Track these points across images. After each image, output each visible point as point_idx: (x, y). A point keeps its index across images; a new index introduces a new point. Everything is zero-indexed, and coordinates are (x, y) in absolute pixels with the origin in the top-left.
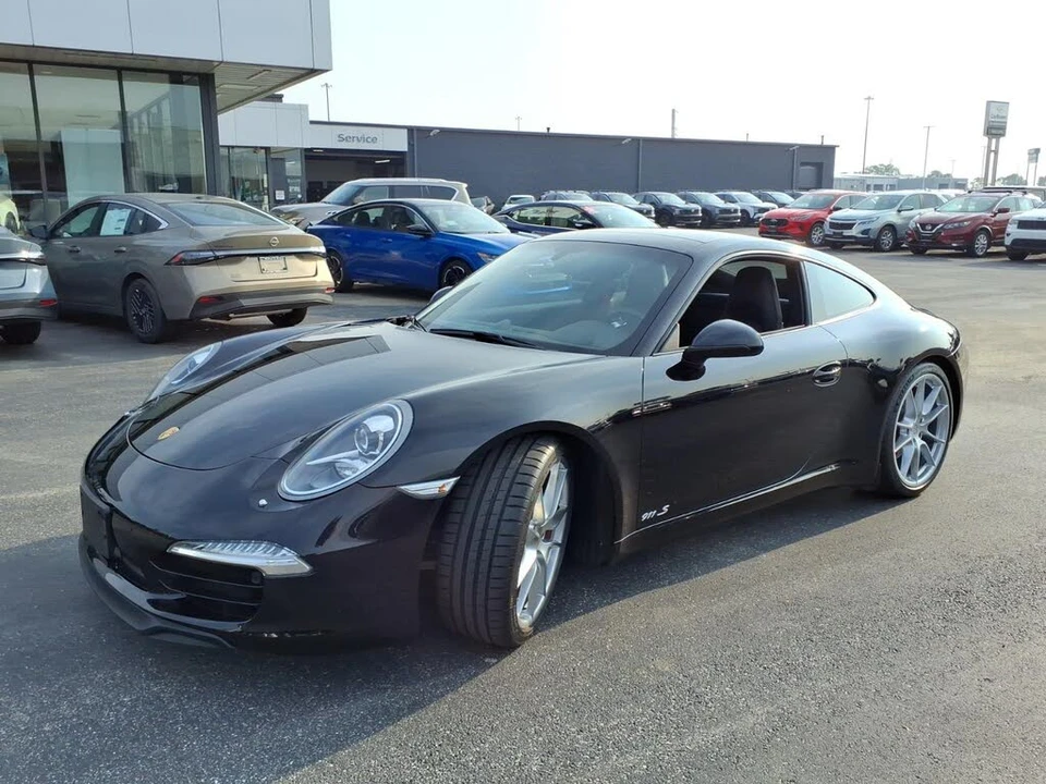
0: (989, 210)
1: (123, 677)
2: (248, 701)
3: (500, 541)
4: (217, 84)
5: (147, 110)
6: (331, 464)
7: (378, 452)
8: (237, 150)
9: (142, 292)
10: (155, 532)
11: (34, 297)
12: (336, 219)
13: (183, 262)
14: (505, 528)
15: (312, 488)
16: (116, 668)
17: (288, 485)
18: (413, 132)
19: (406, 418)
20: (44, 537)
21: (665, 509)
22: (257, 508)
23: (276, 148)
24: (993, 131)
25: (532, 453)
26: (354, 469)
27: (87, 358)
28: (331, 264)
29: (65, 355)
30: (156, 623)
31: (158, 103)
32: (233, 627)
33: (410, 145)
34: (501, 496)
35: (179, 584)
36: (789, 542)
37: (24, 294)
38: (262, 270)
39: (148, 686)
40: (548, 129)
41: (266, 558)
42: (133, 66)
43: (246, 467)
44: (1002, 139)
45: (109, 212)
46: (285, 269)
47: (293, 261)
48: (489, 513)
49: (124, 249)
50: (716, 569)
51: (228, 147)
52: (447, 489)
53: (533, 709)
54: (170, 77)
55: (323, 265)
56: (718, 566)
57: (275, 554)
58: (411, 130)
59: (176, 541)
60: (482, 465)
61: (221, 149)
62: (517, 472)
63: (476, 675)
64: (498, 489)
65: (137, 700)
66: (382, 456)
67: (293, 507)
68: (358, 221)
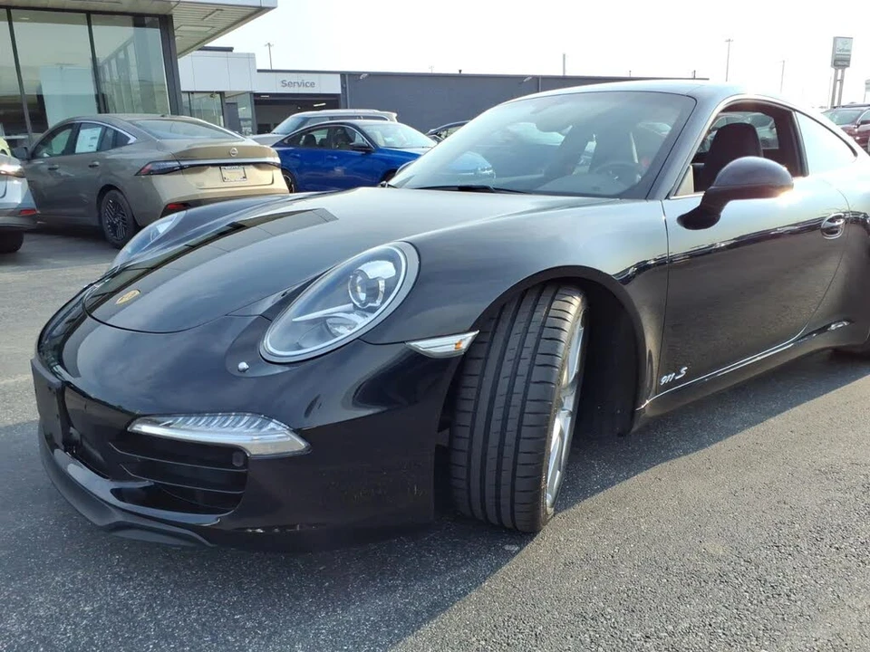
0: (853, 122)
1: (84, 580)
2: (233, 607)
3: (530, 407)
4: (176, 25)
5: (116, 55)
6: (323, 320)
7: (378, 302)
8: (196, 96)
9: (116, 204)
10: (119, 409)
11: (15, 207)
12: (286, 141)
13: (151, 173)
14: (534, 391)
15: (300, 348)
16: (77, 568)
17: (272, 344)
18: (346, 77)
19: (410, 264)
20: (11, 423)
21: (683, 370)
22: (238, 374)
23: (231, 92)
24: (839, 63)
25: (556, 304)
26: (351, 325)
27: (66, 262)
28: (284, 171)
29: (45, 260)
30: (119, 518)
31: (124, 48)
32: (209, 520)
33: (343, 88)
34: (526, 353)
35: (144, 470)
36: (792, 406)
37: (7, 204)
38: (224, 179)
39: (113, 590)
40: (460, 71)
41: (249, 434)
42: (100, 9)
43: (218, 328)
44: (847, 69)
45: (81, 131)
46: (245, 177)
47: (251, 170)
48: (514, 375)
49: (97, 163)
50: (727, 436)
51: (189, 92)
52: (464, 345)
53: (579, 610)
54: (134, 20)
55: (278, 174)
56: (731, 432)
57: (261, 428)
58: (343, 75)
59: (139, 416)
60: (499, 318)
61: (183, 95)
62: (543, 326)
63: (499, 566)
64: (522, 345)
65: (100, 608)
66: (385, 308)
67: (279, 370)
68: (306, 143)
